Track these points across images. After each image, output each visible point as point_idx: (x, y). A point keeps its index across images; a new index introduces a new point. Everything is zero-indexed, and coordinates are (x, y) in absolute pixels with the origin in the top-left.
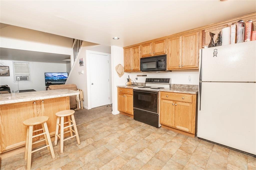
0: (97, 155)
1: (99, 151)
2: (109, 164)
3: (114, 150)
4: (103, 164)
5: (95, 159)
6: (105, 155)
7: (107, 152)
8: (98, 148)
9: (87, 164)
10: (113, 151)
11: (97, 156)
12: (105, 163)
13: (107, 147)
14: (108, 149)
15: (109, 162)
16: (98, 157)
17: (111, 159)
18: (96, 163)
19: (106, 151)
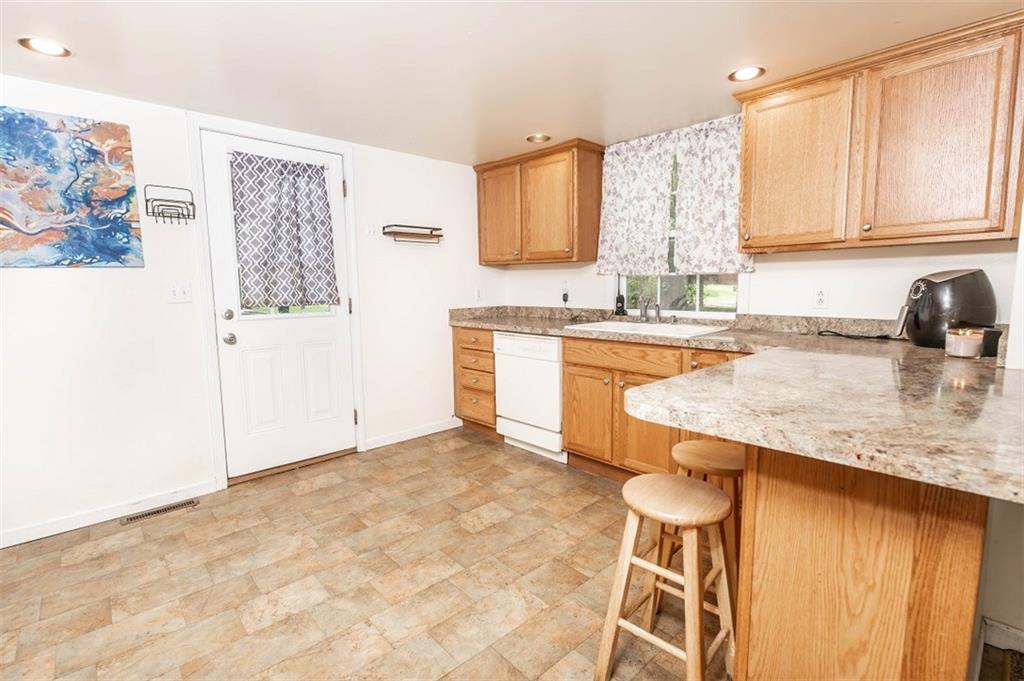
0: (481, 614)
1: (477, 630)
2: (434, 580)
3: (406, 632)
4: (452, 581)
5: (484, 598)
6: (446, 611)
7: (439, 625)
8: (482, 647)
9: (507, 584)
10: (408, 628)
11: (480, 607)
12: (445, 584)
13: (438, 651)
14: (431, 640)
15: (433, 585)
16: (476, 603)
17: (423, 595)
18: (477, 584)
19: (441, 630)
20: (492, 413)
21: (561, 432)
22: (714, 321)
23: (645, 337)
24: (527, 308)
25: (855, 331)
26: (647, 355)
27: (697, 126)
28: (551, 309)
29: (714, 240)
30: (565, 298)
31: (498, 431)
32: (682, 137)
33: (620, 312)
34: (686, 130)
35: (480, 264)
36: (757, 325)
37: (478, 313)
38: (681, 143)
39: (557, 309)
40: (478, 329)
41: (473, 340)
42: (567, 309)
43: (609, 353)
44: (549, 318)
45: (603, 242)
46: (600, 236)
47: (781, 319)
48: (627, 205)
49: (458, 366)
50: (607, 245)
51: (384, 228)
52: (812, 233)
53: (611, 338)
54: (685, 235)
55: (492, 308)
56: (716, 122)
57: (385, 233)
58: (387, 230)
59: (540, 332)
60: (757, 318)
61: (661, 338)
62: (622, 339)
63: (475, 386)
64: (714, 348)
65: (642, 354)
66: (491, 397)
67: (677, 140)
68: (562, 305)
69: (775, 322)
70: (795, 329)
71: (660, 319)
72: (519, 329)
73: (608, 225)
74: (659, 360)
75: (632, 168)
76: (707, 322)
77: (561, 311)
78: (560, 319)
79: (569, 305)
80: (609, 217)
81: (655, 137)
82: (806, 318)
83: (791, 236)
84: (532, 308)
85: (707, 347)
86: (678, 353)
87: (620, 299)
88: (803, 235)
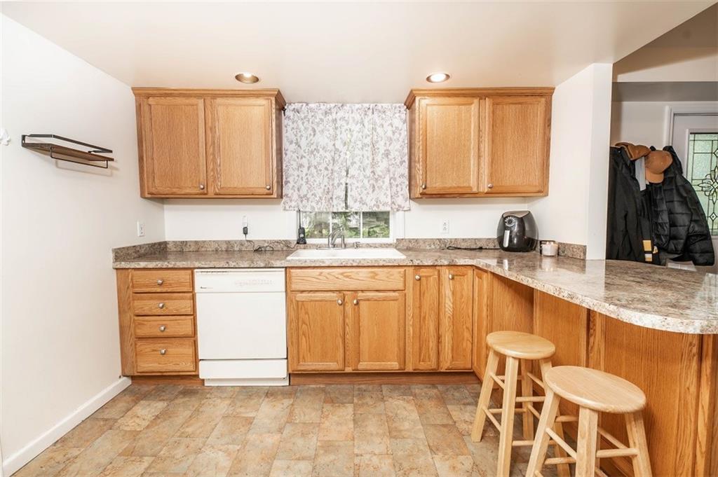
20: (191, 359)
21: (287, 358)
22: (381, 244)
23: (376, 261)
24: (196, 242)
25: (464, 245)
26: (377, 275)
27: (367, 105)
28: (228, 242)
29: (384, 187)
30: (245, 231)
31: (201, 377)
32: (355, 111)
33: (301, 241)
34: (357, 106)
35: (143, 196)
36: (411, 246)
37: (142, 251)
38: (353, 115)
39: (236, 242)
40: (161, 269)
41: (160, 282)
42: (247, 241)
43: (340, 277)
44: (226, 251)
45: (287, 182)
46: (284, 177)
47: (425, 241)
48: (305, 155)
49: (129, 314)
50: (290, 185)
51: (24, 137)
52: (461, 187)
53: (344, 264)
54: (358, 182)
55: (155, 244)
56: (379, 105)
57: (25, 145)
58: (28, 141)
59: (262, 265)
60: (410, 241)
61: (390, 260)
62: (355, 264)
63: (165, 334)
64: (432, 264)
65: (372, 275)
66: (190, 342)
67: (350, 112)
68: (243, 237)
69: (421, 243)
70: (433, 247)
71: (345, 245)
72: (232, 264)
73: (291, 169)
74: (387, 277)
75: (313, 125)
76: (377, 245)
77: (241, 243)
78: (240, 251)
79: (249, 237)
80: (292, 162)
81: (333, 105)
82: (438, 239)
83: (450, 188)
84: (204, 242)
85: (426, 264)
86: (402, 270)
87: (301, 230)
88: (455, 188)
